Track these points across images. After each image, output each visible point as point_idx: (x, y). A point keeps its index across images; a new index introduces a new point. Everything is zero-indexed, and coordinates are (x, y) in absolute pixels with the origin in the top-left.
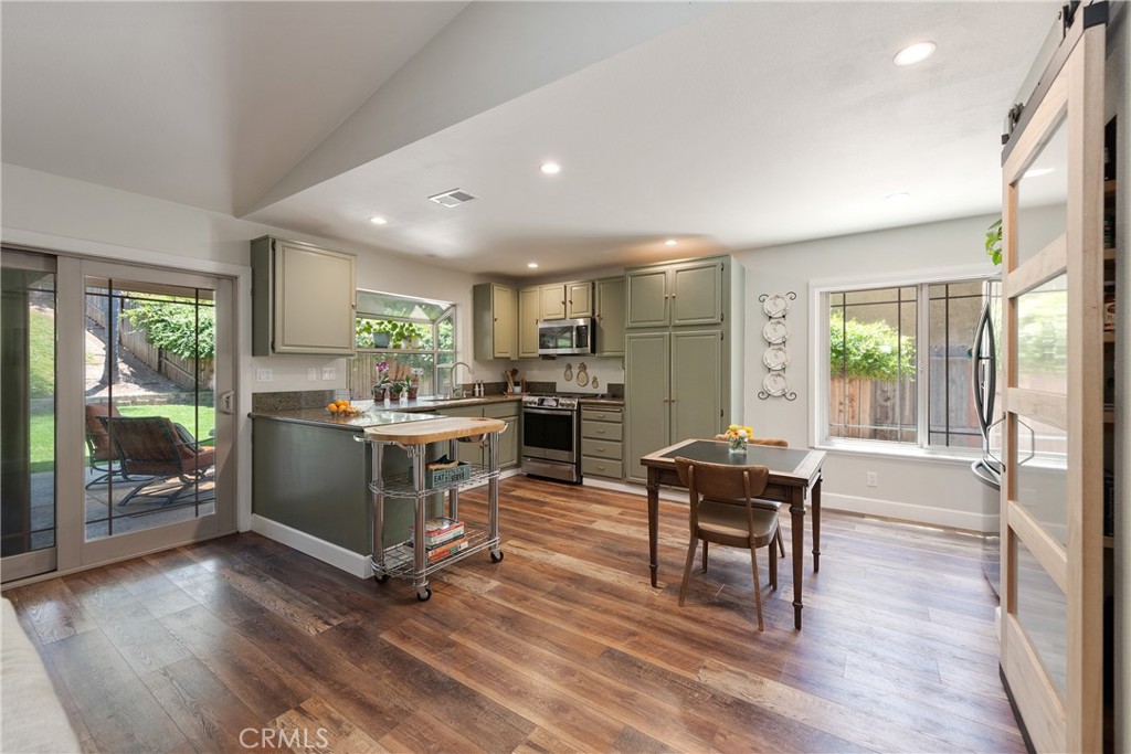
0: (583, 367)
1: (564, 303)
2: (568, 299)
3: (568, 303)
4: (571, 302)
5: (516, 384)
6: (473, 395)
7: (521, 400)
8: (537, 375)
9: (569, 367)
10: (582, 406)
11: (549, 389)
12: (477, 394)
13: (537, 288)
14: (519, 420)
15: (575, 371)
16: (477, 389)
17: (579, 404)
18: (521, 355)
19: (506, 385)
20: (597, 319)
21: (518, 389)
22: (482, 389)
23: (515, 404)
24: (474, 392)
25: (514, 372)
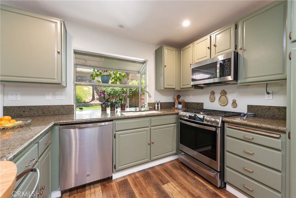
0: (224, 93)
1: (210, 48)
2: (213, 44)
3: (213, 47)
4: (215, 46)
5: (180, 103)
6: (154, 109)
7: (178, 114)
8: (192, 99)
9: (213, 93)
10: (226, 125)
11: (199, 107)
12: (156, 108)
13: (191, 45)
14: (177, 126)
15: (217, 96)
16: (156, 106)
17: (223, 122)
18: (182, 87)
19: (174, 103)
20: (240, 52)
21: (180, 106)
22: (159, 105)
23: (174, 117)
24: (155, 107)
25: (179, 97)
